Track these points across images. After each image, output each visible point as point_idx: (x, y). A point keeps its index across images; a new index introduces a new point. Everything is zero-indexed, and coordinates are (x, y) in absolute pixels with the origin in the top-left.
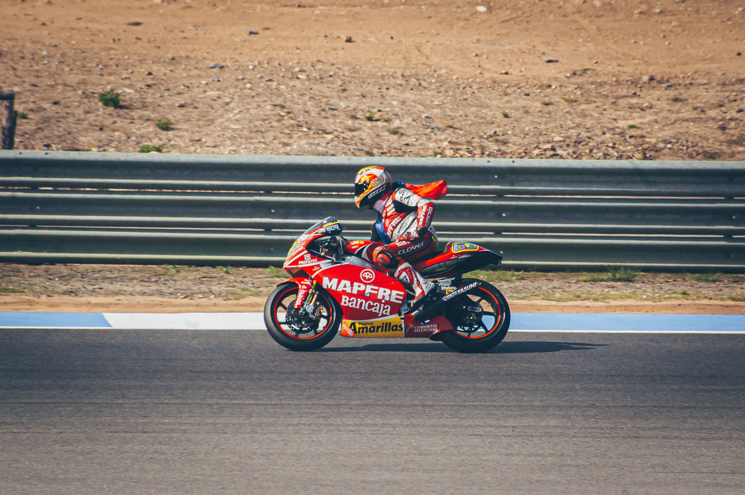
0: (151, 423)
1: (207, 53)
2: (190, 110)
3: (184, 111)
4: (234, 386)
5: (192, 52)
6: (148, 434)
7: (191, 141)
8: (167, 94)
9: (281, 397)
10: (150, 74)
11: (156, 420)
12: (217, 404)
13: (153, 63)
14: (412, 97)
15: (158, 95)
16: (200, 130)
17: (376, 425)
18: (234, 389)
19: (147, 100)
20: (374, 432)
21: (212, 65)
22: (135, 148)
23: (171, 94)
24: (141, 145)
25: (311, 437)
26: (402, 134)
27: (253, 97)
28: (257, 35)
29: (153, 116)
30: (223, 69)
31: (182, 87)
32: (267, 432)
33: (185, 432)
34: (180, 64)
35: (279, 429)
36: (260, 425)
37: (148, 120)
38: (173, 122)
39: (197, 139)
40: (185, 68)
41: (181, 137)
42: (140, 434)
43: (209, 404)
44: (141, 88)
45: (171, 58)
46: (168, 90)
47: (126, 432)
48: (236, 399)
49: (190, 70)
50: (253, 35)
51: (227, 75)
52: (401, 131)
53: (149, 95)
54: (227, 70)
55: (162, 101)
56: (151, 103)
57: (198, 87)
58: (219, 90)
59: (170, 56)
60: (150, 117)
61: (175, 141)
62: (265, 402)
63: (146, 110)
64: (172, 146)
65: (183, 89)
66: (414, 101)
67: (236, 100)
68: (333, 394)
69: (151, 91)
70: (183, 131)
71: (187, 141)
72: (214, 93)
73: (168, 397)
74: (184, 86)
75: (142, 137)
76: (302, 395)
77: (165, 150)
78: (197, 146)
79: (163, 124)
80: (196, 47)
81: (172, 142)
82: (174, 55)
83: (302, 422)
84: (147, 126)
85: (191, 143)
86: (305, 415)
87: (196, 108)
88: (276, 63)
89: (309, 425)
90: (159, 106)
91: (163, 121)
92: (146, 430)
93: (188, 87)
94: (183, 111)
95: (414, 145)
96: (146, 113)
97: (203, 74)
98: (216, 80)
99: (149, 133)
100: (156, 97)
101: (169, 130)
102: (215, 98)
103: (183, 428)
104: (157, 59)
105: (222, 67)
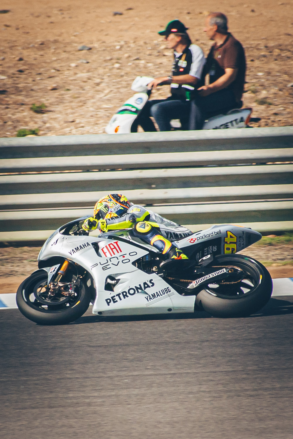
0: (56, 398)
1: (75, 36)
2: (63, 92)
3: (58, 94)
4: (132, 358)
5: (59, 36)
6: (54, 409)
7: (66, 122)
8: (38, 78)
9: (179, 367)
10: (21, 59)
11: (61, 395)
12: (117, 376)
13: (23, 49)
14: (277, 68)
15: (31, 79)
16: (73, 111)
17: (274, 389)
18: (131, 361)
19: (19, 85)
20: (273, 396)
21: (80, 47)
22: (12, 133)
23: (44, 78)
24: (17, 129)
25: (212, 404)
26: (270, 104)
27: (122, 76)
28: (121, 16)
29: (27, 100)
30: (91, 51)
31: (53, 71)
32: (169, 401)
33: (89, 404)
34: (49, 48)
35: (180, 397)
36: (161, 394)
37: (23, 104)
38: (47, 105)
39: (71, 120)
40: (55, 52)
41: (55, 119)
42: (47, 409)
43: (109, 377)
44: (14, 74)
45: (40, 43)
46: (40, 74)
47: (33, 408)
48: (135, 371)
49: (59, 53)
50: (117, 16)
51: (94, 57)
52: (269, 101)
53: (21, 80)
54: (95, 51)
55: (34, 85)
56: (24, 88)
57: (68, 70)
58: (88, 71)
59: (39, 40)
60: (24, 101)
61: (50, 123)
62: (164, 372)
63: (20, 95)
64: (48, 128)
65: (54, 73)
66: (278, 72)
67: (106, 79)
68: (229, 361)
69: (23, 76)
70: (58, 114)
71: (62, 123)
72: (84, 75)
73: (69, 372)
74: (54, 69)
75: (18, 121)
76: (199, 363)
77: (41, 132)
78: (73, 127)
79: (38, 107)
80: (63, 31)
81: (48, 125)
82: (43, 40)
83: (202, 390)
84: (23, 110)
85: (66, 125)
86: (204, 383)
87: (68, 90)
88: (141, 43)
89: (209, 392)
90: (32, 90)
91: (38, 105)
92: (52, 405)
93: (58, 71)
94: (56, 94)
95: (282, 114)
96: (20, 98)
97: (72, 57)
98: (85, 62)
99: (25, 117)
100: (28, 82)
101: (44, 113)
102: (85, 80)
103: (87, 401)
104: (26, 45)
105: (90, 49)
